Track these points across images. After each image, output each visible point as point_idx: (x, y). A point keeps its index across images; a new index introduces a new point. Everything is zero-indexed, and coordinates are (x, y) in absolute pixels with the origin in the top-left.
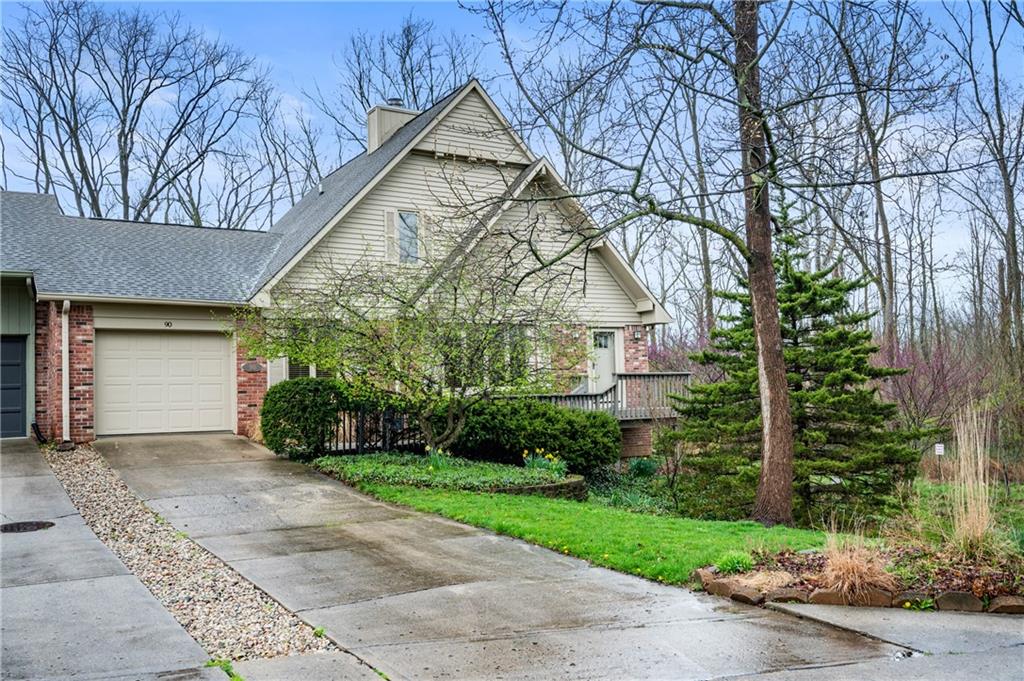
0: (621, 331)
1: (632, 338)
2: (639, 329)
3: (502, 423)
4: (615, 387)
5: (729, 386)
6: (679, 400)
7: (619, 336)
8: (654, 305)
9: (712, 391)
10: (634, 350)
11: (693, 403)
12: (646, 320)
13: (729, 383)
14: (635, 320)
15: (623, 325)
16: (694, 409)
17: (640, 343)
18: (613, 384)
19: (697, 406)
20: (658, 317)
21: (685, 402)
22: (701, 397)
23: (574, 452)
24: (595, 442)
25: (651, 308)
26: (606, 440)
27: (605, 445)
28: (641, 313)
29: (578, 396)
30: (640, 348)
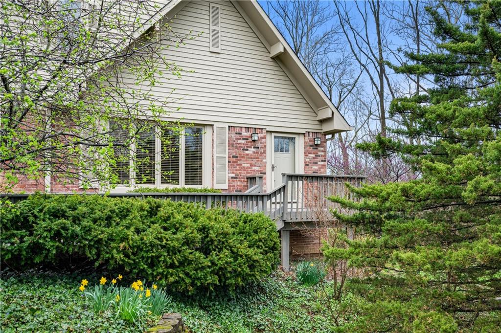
0: (302, 137)
1: (312, 143)
2: (319, 136)
3: (88, 230)
4: (284, 187)
5: (418, 187)
6: (344, 205)
7: (300, 142)
8: (333, 113)
9: (389, 194)
10: (313, 156)
11: (361, 209)
12: (327, 128)
13: (416, 183)
14: (315, 127)
15: (303, 131)
16: (363, 217)
17: (319, 149)
18: (283, 185)
19: (368, 214)
20: (337, 124)
21: (351, 207)
22: (372, 202)
23: (203, 268)
24: (235, 255)
25: (331, 116)
26: (251, 252)
27: (248, 258)
28: (322, 122)
29: (252, 196)
30: (320, 153)
